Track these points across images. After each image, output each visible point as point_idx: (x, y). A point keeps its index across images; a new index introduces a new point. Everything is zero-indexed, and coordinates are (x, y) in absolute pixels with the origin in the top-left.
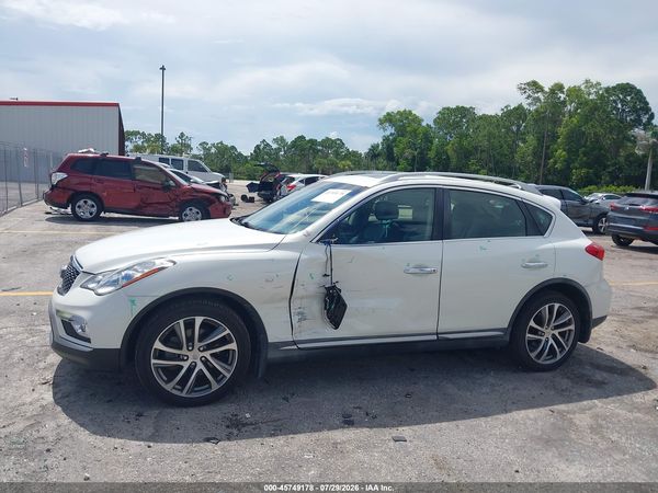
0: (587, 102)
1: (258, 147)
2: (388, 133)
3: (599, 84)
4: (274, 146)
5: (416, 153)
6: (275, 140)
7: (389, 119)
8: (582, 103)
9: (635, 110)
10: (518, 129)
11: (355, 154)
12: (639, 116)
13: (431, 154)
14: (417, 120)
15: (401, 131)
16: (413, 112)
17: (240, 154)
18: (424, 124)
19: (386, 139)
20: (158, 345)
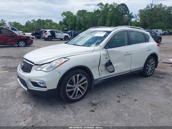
0: (114, 8)
1: (27, 23)
2: (64, 18)
3: (116, 3)
4: (32, 22)
5: (73, 23)
6: (32, 21)
7: (64, 14)
8: (113, 9)
9: (125, 10)
10: (98, 16)
11: (56, 24)
12: (126, 12)
13: (77, 23)
14: (72, 14)
15: (68, 17)
16: (71, 12)
17: (21, 25)
18: (74, 15)
19: (64, 19)
20: (68, 85)
